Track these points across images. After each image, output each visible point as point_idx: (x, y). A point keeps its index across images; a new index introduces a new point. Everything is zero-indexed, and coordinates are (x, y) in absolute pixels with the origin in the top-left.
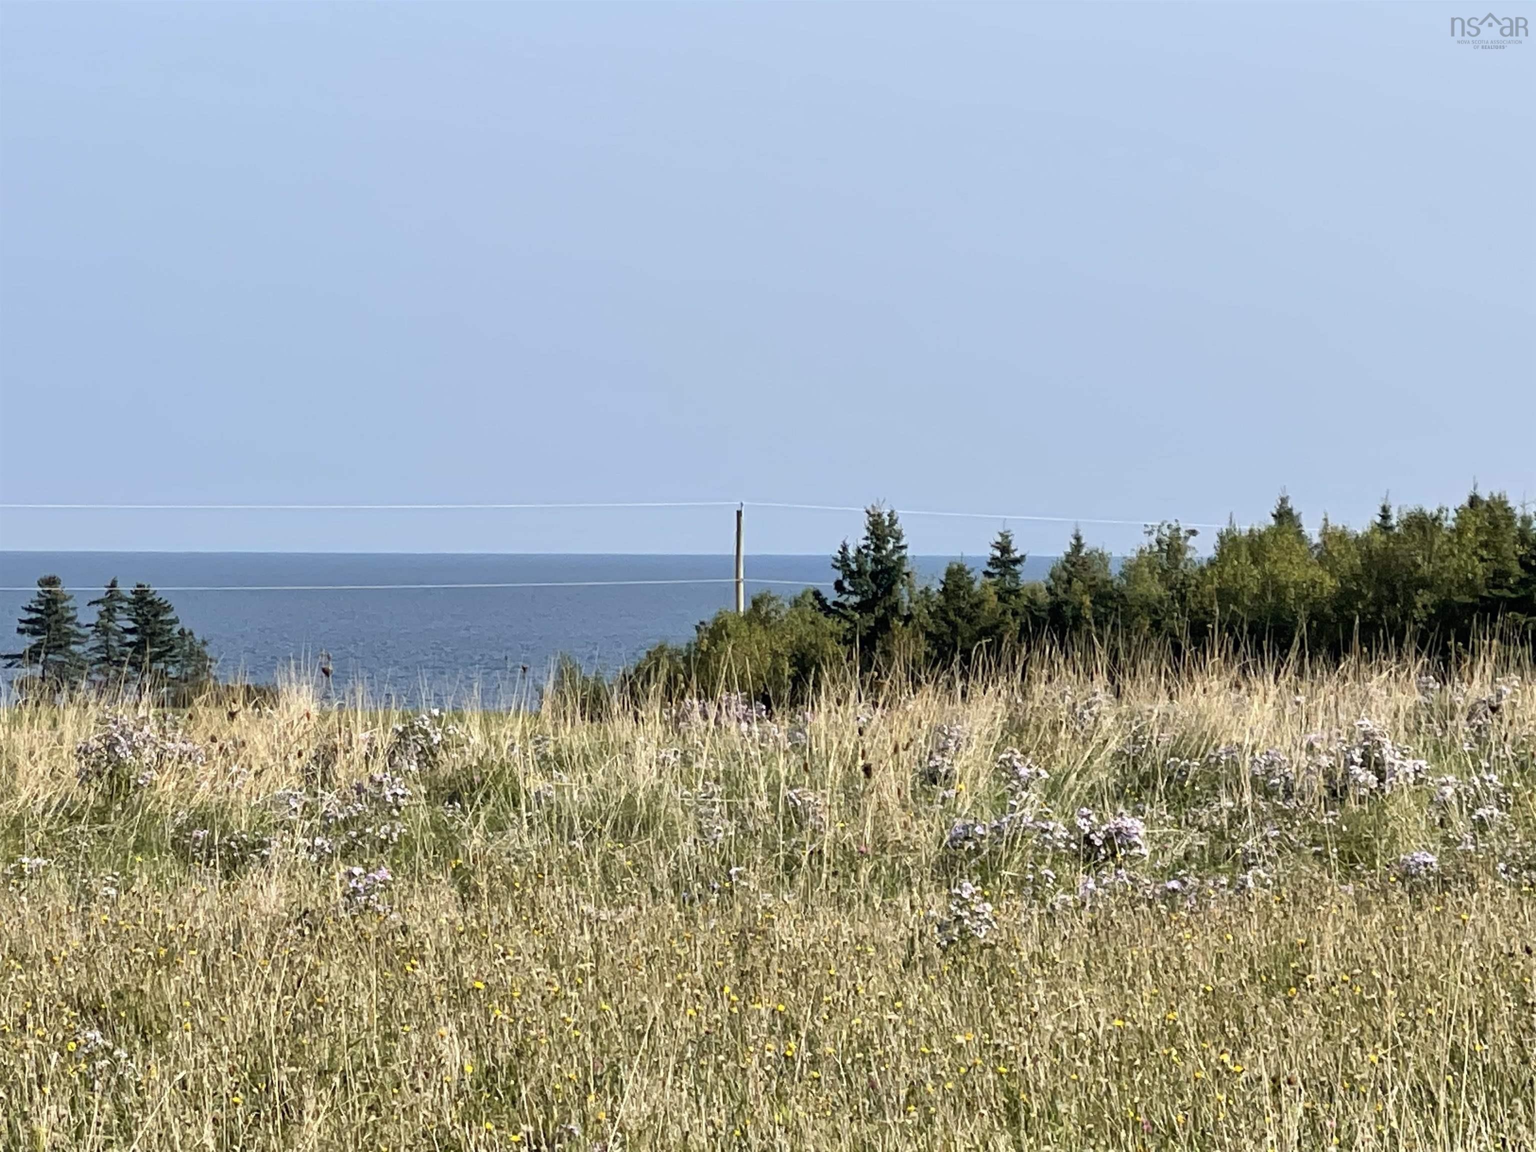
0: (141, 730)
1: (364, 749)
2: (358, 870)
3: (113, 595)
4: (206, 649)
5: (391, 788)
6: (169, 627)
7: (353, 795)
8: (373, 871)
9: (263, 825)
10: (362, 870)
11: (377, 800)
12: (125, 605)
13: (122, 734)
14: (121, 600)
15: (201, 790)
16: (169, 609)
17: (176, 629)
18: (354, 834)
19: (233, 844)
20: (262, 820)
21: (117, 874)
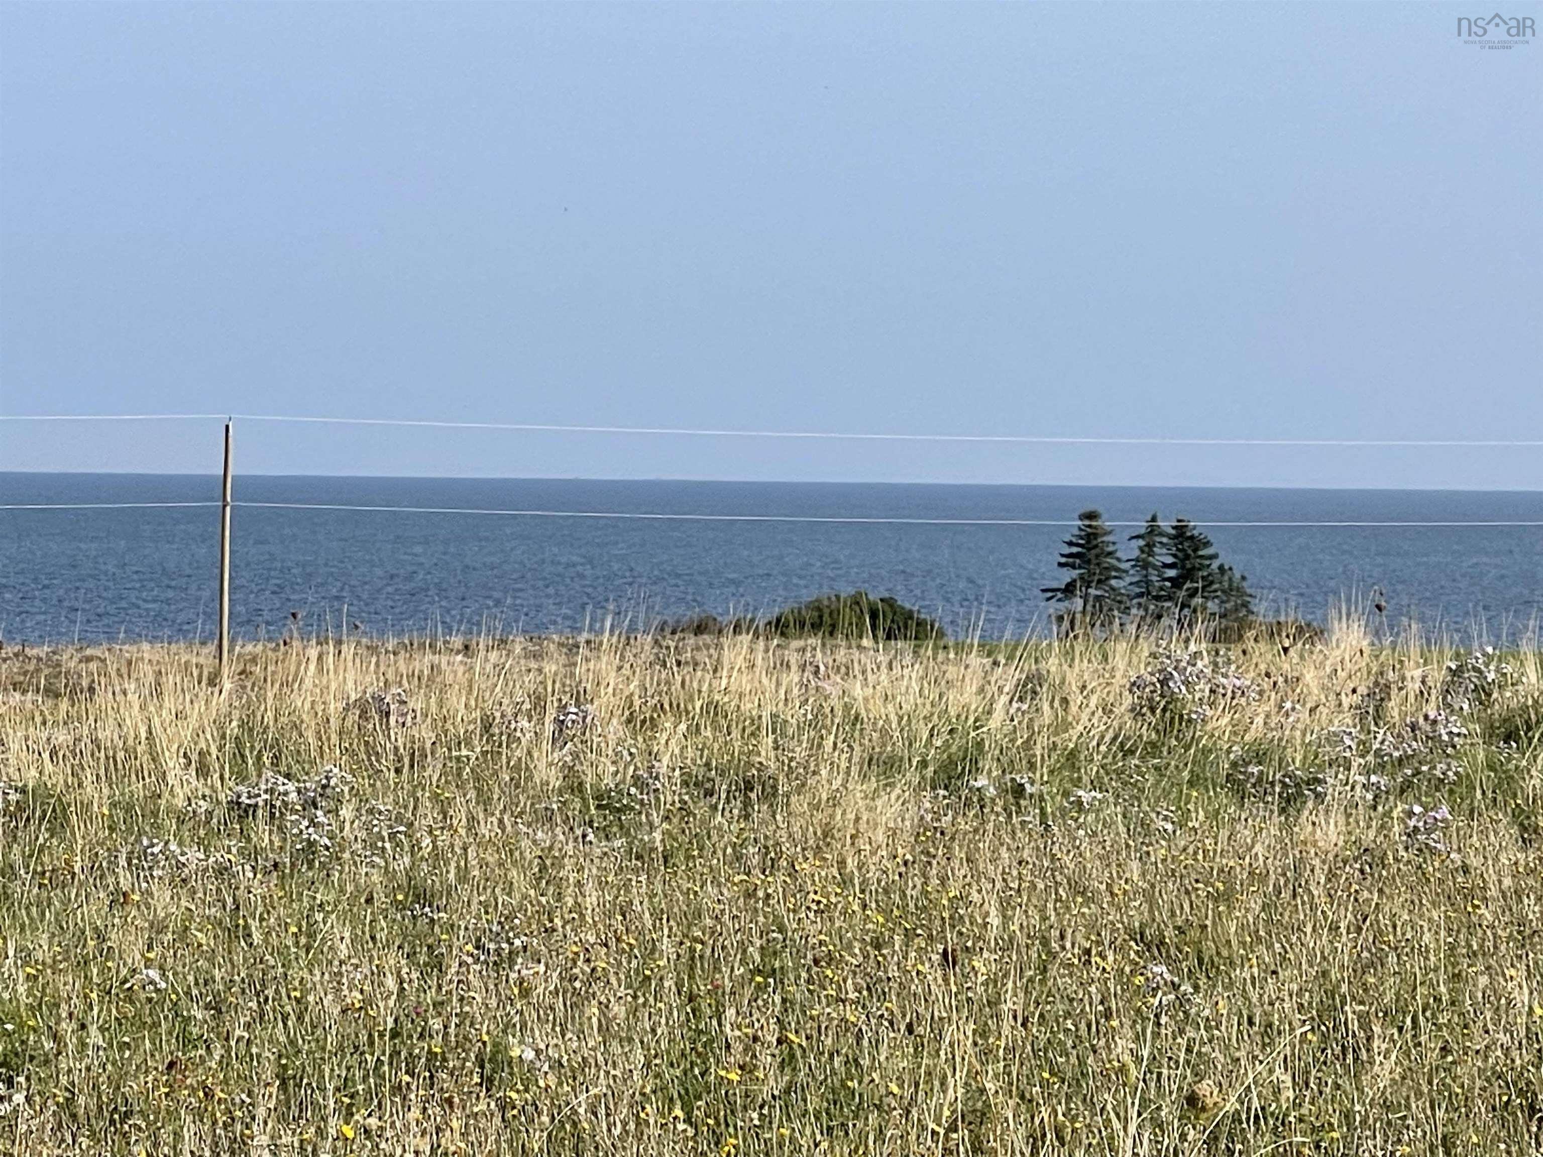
0: (1194, 665)
1: (1418, 685)
2: (1417, 809)
3: (1152, 531)
4: (1245, 584)
5: (1446, 727)
6: (1208, 562)
7: (1407, 733)
8: (1432, 809)
9: (1317, 761)
10: (1421, 809)
11: (1431, 738)
12: (1165, 540)
13: (1175, 668)
14: (1161, 534)
15: (1254, 726)
16: (1207, 544)
17: (1215, 565)
18: (1409, 772)
19: (1287, 780)
20: (1316, 757)
21: (1173, 808)
